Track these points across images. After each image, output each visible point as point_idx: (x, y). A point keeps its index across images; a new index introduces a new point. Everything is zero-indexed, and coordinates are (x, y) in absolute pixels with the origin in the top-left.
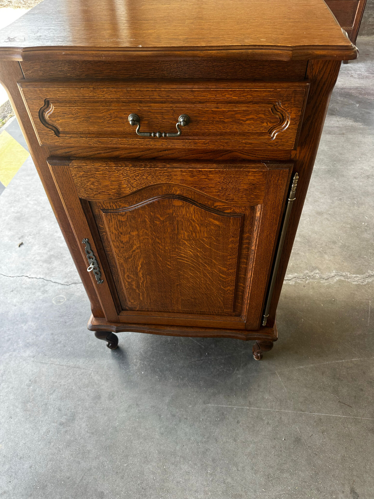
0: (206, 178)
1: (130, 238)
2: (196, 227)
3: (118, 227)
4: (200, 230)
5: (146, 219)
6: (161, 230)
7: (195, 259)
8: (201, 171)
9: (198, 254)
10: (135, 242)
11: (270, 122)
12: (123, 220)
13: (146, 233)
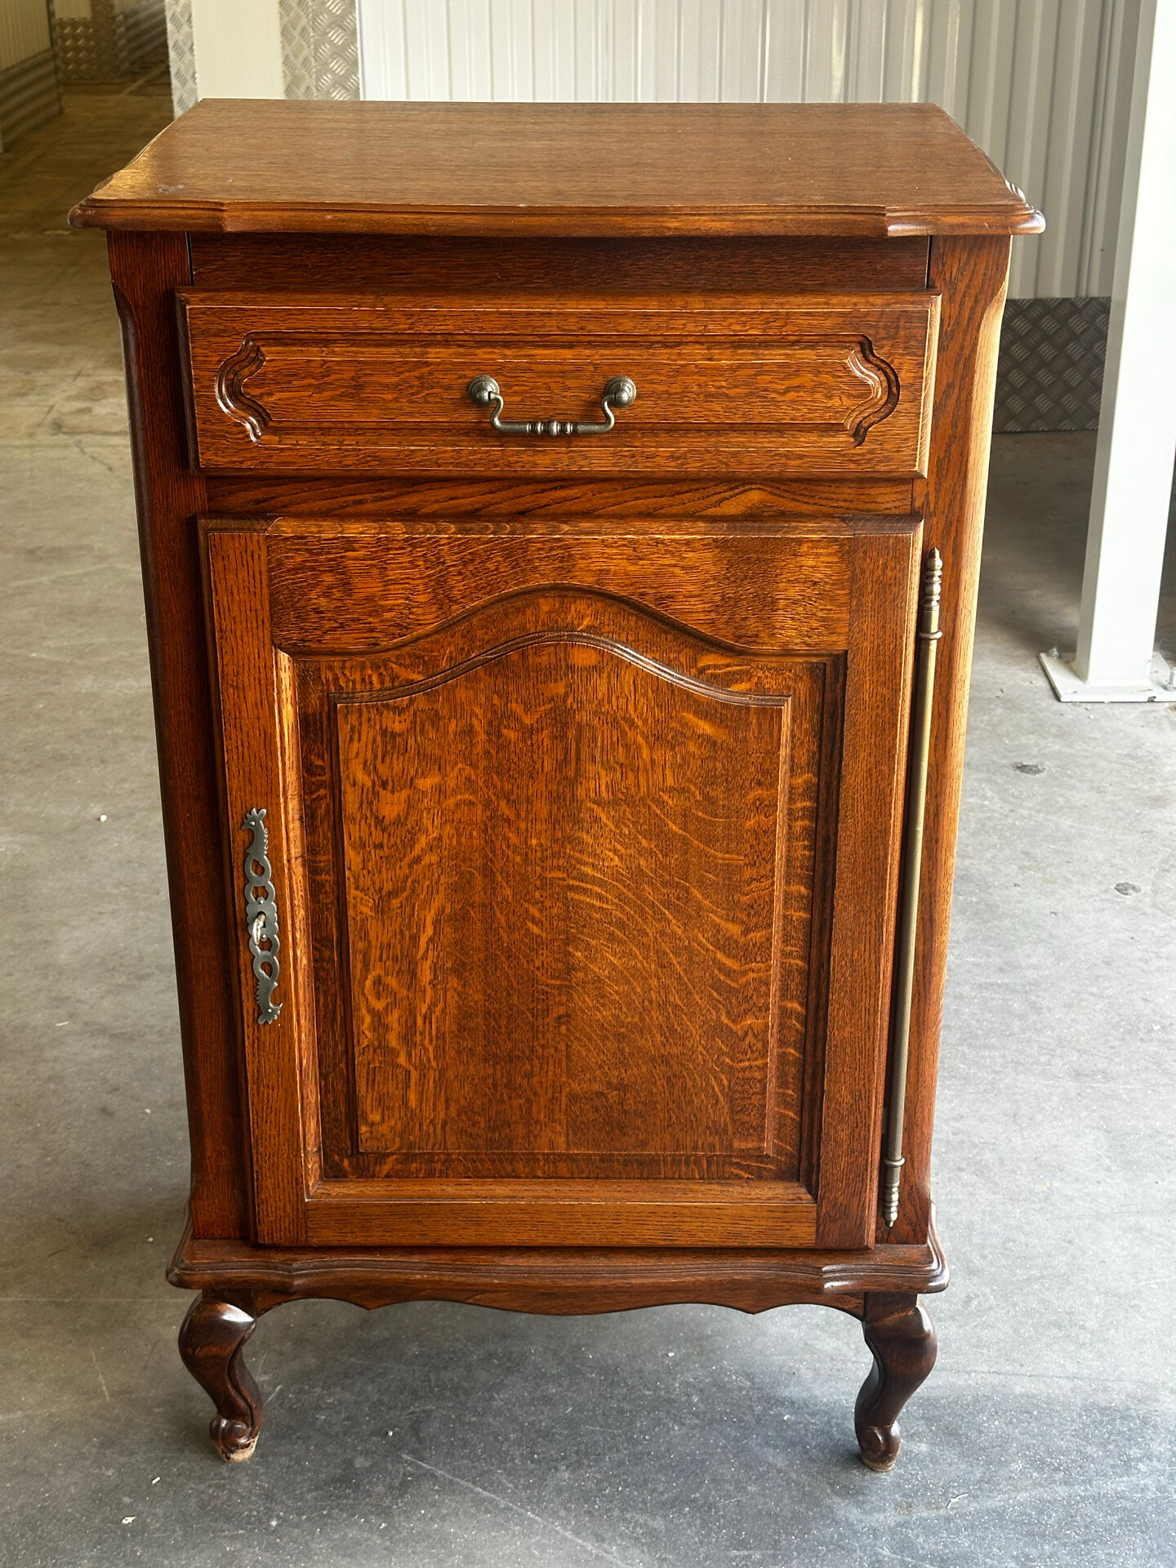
0: (675, 566)
1: (410, 805)
2: (639, 747)
3: (376, 757)
4: (652, 761)
5: (476, 723)
6: (522, 765)
7: (628, 887)
8: (662, 542)
9: (642, 862)
10: (426, 822)
11: (850, 396)
12: (398, 727)
13: (468, 779)
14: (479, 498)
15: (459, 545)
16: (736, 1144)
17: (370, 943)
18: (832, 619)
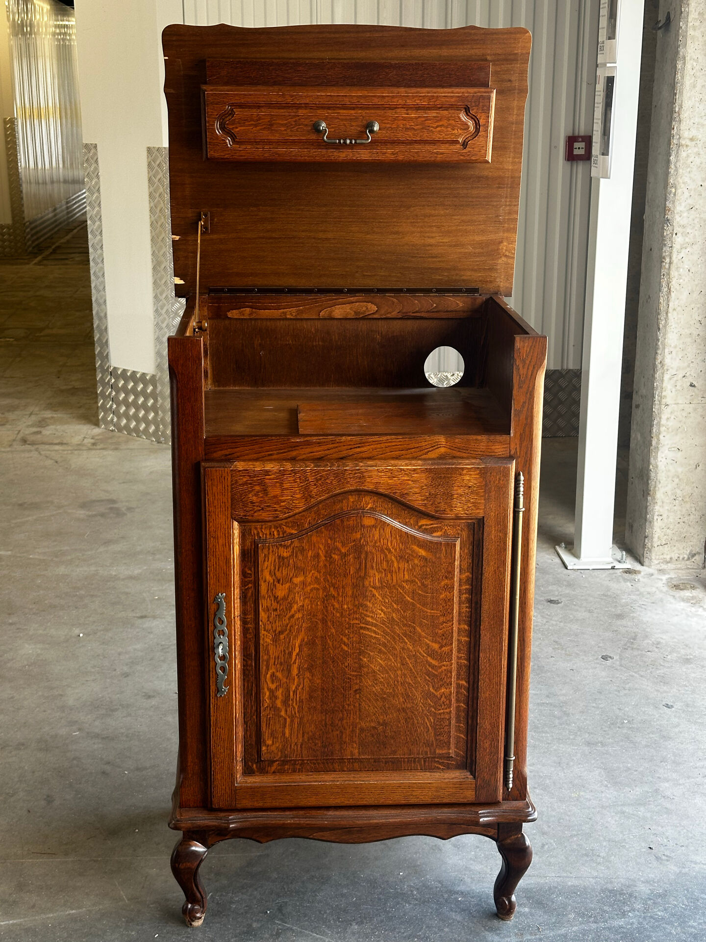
0: (409, 480)
1: (290, 591)
2: (393, 562)
3: (275, 568)
4: (399, 568)
5: (320, 552)
6: (340, 571)
7: (388, 627)
8: (403, 470)
9: (394, 615)
10: (297, 598)
12: (285, 555)
13: (316, 578)
14: (323, 452)
15: (315, 472)
16: (437, 751)
17: (270, 656)
18: (478, 503)
